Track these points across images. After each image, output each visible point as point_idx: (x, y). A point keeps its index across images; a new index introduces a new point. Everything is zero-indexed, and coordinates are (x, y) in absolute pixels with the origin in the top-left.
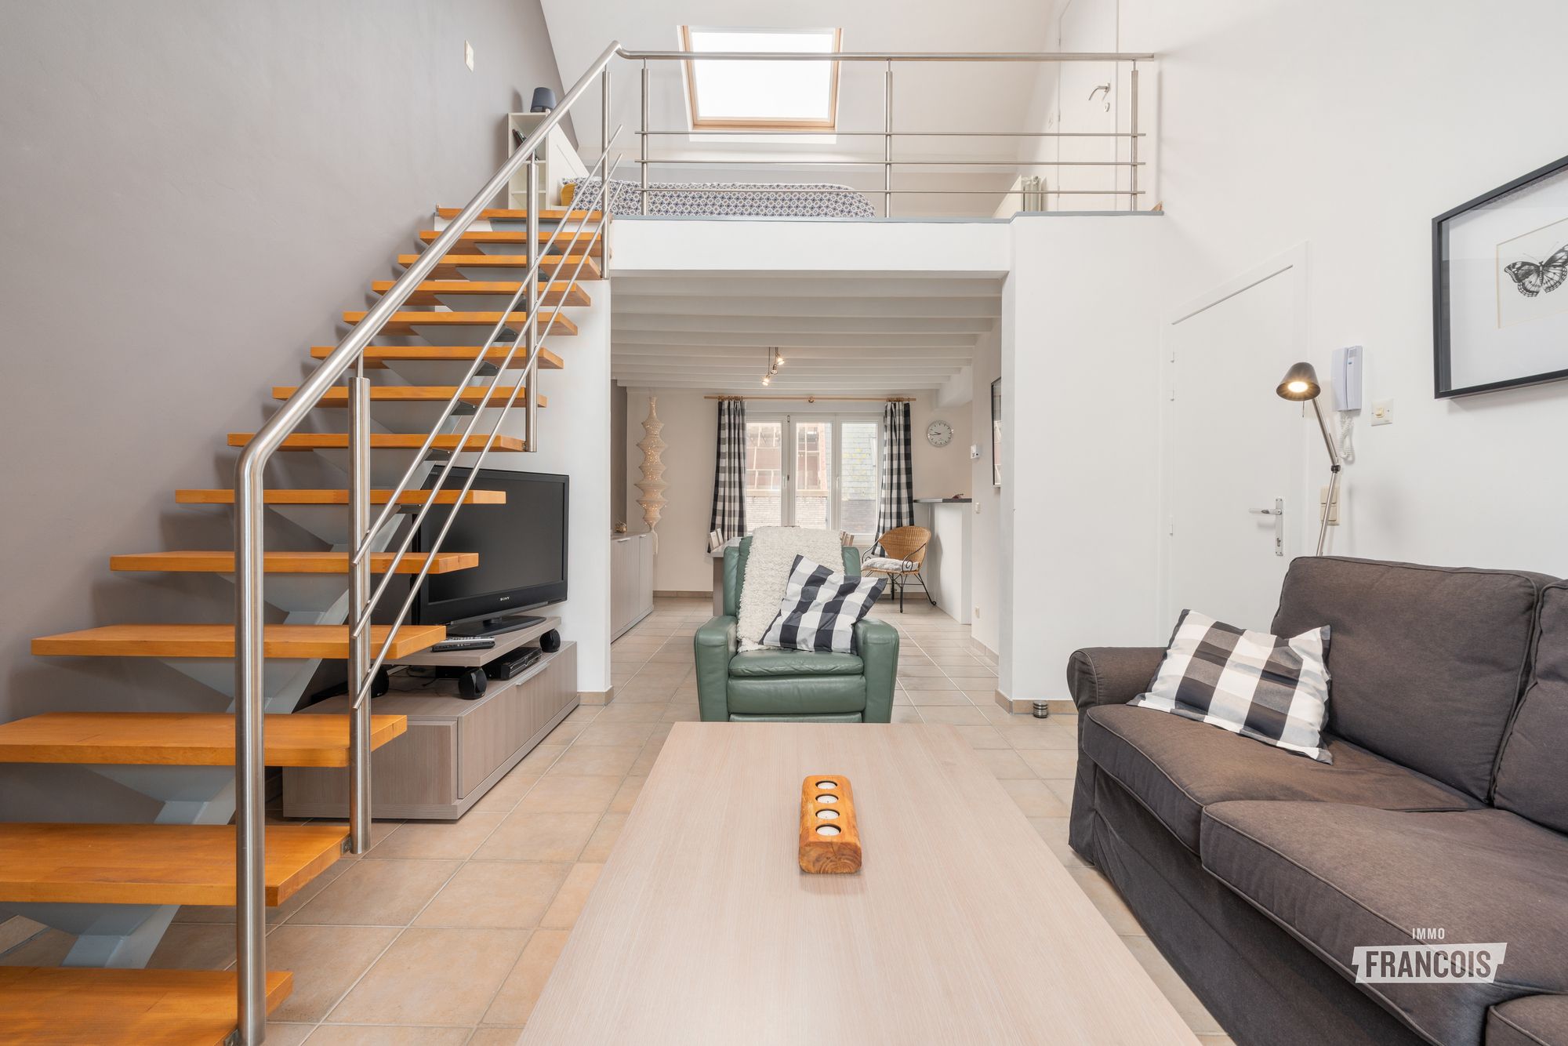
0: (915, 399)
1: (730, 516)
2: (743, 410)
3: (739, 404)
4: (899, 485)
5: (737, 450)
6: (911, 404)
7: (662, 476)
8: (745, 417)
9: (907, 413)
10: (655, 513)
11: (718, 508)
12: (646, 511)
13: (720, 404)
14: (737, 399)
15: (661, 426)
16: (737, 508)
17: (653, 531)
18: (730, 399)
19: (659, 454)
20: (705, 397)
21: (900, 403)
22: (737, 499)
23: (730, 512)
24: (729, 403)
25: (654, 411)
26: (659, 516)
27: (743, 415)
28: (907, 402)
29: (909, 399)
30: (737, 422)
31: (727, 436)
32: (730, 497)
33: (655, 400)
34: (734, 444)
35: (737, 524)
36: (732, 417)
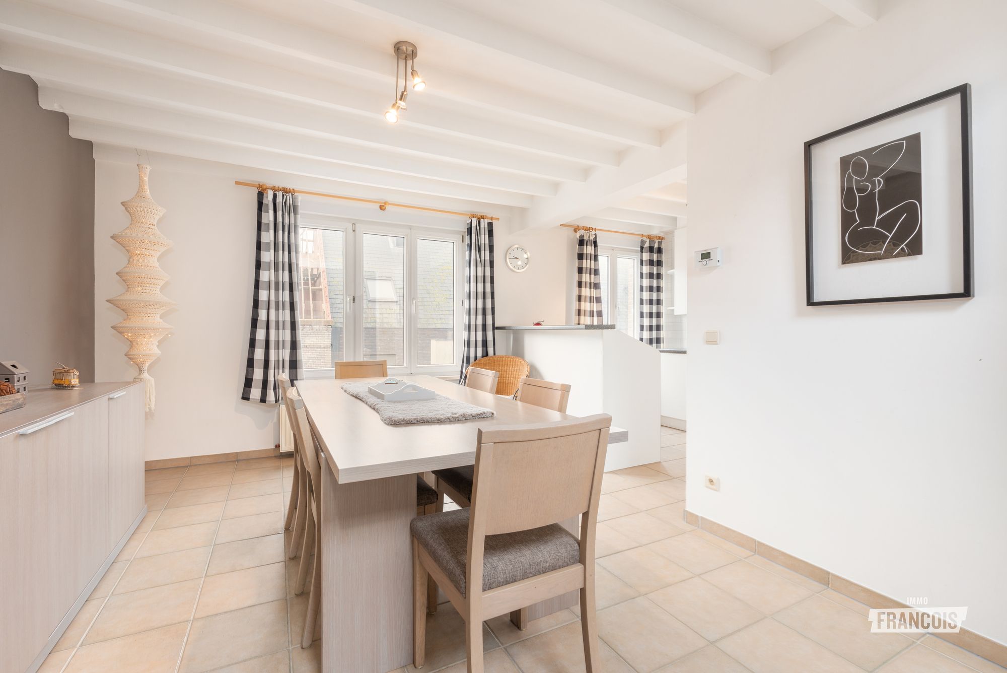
0: (498, 219)
1: (277, 348)
2: (295, 208)
3: (289, 196)
4: (484, 310)
5: (286, 260)
6: (495, 223)
7: (161, 290)
8: (299, 217)
9: (491, 233)
10: (149, 347)
11: (257, 338)
12: (131, 344)
13: (261, 195)
14: (286, 191)
15: (161, 212)
16: (288, 338)
17: (145, 375)
18: (275, 190)
19: (158, 254)
20: (237, 183)
21: (486, 220)
22: (288, 325)
23: (277, 342)
24: (275, 196)
25: (147, 187)
26: (156, 351)
27: (295, 213)
28: (490, 221)
29: (492, 218)
30: (287, 221)
31: (272, 238)
32: (277, 322)
33: (148, 171)
34: (283, 250)
35: (287, 358)
36: (279, 214)
